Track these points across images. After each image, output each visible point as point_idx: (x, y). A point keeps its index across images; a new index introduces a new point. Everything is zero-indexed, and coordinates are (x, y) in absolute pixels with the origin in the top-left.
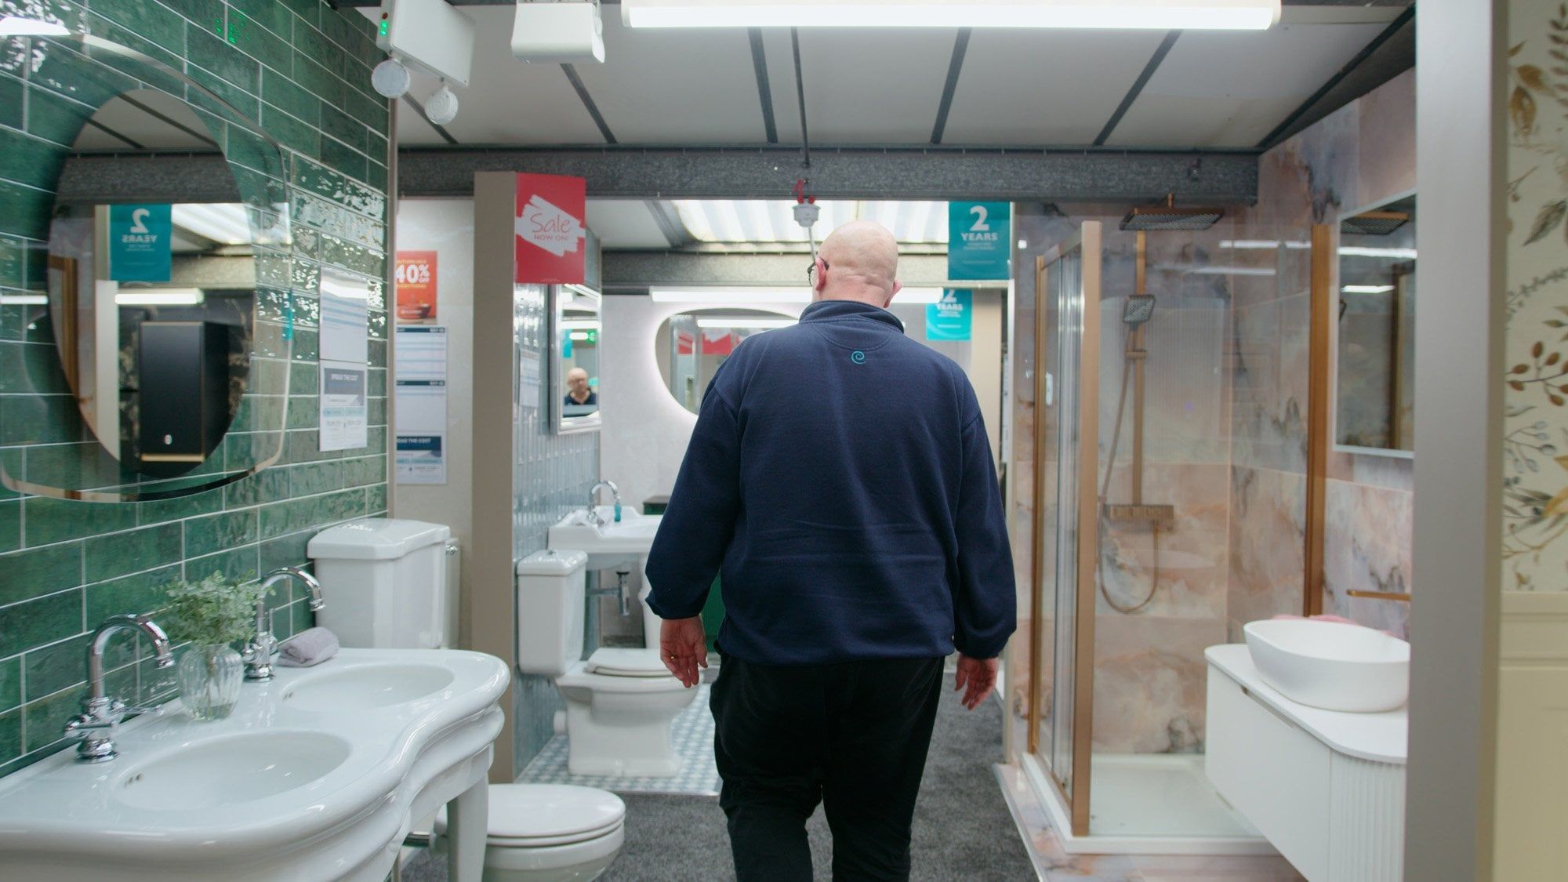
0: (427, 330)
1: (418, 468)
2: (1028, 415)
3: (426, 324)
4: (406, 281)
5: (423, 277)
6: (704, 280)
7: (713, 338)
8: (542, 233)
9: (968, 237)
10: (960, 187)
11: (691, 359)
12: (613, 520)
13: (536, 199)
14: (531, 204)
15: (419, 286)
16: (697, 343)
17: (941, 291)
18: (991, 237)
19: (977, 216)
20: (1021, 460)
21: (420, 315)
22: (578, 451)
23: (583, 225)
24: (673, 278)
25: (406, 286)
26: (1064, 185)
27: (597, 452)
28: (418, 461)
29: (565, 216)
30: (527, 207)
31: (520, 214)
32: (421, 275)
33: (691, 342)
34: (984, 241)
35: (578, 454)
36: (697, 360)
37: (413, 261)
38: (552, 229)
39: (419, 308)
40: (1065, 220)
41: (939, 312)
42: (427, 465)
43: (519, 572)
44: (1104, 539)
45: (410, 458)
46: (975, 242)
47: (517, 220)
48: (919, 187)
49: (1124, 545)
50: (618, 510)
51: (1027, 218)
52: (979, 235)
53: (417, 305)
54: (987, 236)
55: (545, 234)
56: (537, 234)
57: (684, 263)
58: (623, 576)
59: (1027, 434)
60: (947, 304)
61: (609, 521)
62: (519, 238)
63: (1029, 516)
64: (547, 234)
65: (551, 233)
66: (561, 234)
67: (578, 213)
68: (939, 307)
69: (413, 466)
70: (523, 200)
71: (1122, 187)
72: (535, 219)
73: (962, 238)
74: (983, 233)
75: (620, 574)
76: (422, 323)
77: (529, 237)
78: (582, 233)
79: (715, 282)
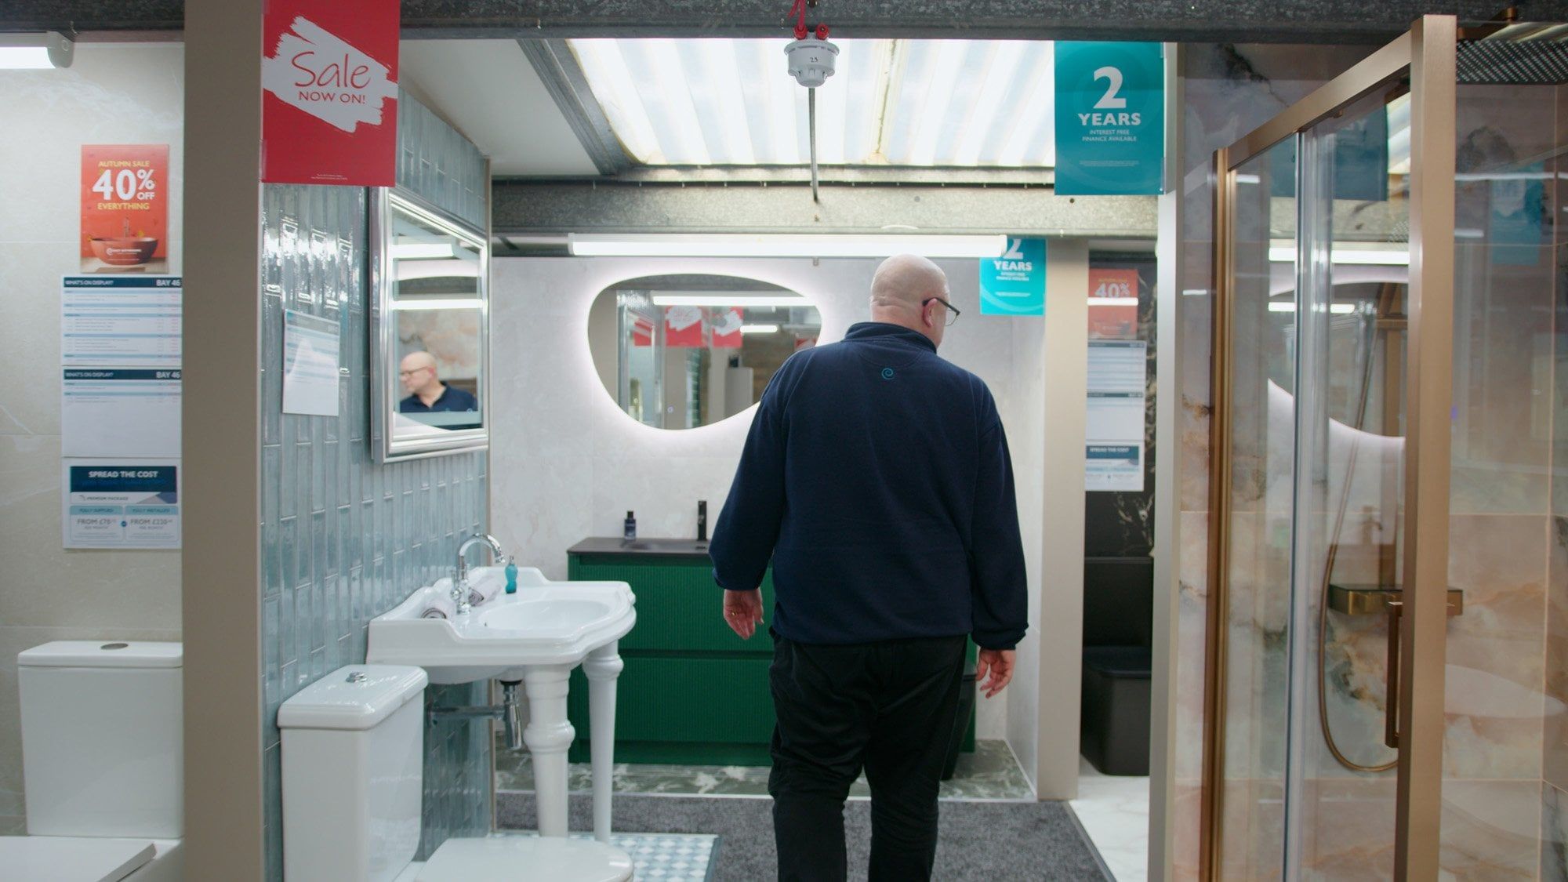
0: (150, 283)
1: (136, 521)
2: (1200, 428)
3: (150, 271)
4: (115, 196)
5: (145, 190)
6: (649, 223)
7: (679, 325)
8: (314, 87)
9: (1090, 120)
10: (1094, 13)
11: (647, 354)
12: (503, 590)
13: (301, 24)
14: (294, 34)
15: (135, 206)
16: (658, 332)
17: (1004, 239)
18: (1130, 120)
19: (1105, 83)
20: (1188, 509)
21: (138, 255)
22: (443, 484)
23: (392, 77)
24: (604, 222)
25: (115, 206)
26: (1282, 10)
27: (485, 483)
28: (136, 510)
29: (358, 58)
30: (285, 37)
31: (271, 52)
32: (141, 188)
33: (649, 330)
34: (1118, 127)
35: (442, 490)
36: (658, 355)
37: (125, 164)
38: (335, 81)
39: (137, 245)
40: (1264, 86)
41: (998, 273)
42: (151, 517)
43: (281, 722)
44: (1328, 646)
45: (124, 504)
46: (1102, 127)
47: (266, 62)
48: (1019, 13)
49: (1360, 656)
50: (511, 575)
51: (1200, 85)
52: (1110, 115)
53: (134, 239)
54: (1123, 118)
55: (320, 90)
56: (304, 90)
57: (620, 198)
58: (511, 688)
59: (1199, 462)
60: (1010, 261)
61: (495, 594)
62: (269, 95)
63: (1201, 605)
64: (324, 90)
65: (331, 88)
66: (351, 90)
67: (388, 56)
68: (998, 265)
69: (128, 518)
70: (277, 27)
71: (1386, 15)
72: (299, 61)
73: (1081, 121)
74: (1116, 112)
75: (506, 684)
76: (142, 270)
77: (288, 95)
78: (392, 90)
79: (665, 227)
